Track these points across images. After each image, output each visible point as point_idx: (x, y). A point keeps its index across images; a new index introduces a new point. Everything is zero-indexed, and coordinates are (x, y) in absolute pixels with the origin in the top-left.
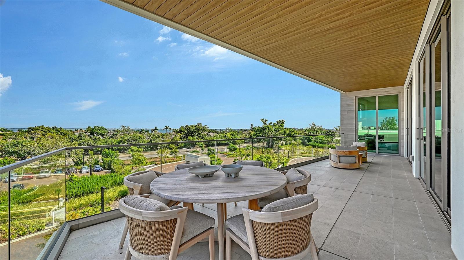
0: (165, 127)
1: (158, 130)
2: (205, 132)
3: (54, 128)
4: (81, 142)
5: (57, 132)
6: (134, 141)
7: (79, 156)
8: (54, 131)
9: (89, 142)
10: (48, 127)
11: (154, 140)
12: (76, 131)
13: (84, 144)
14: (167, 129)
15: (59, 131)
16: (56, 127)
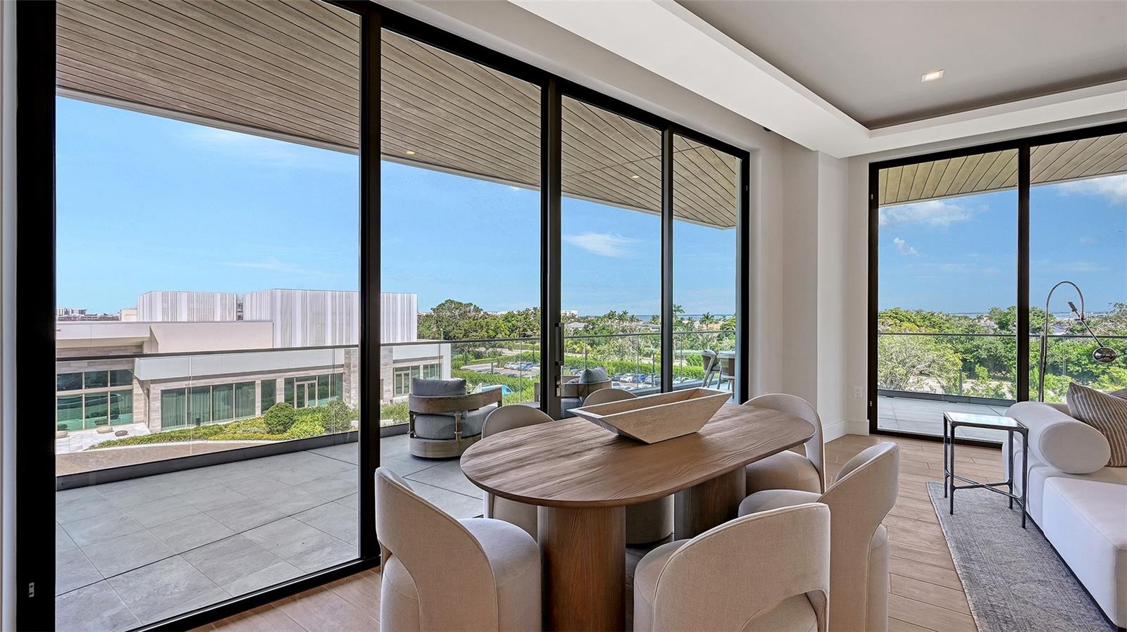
3: (918, 312)
4: (970, 346)
5: (924, 321)
7: (952, 375)
8: (918, 319)
9: (991, 346)
10: (907, 312)
12: (980, 318)
13: (977, 350)
15: (929, 320)
16: (923, 311)
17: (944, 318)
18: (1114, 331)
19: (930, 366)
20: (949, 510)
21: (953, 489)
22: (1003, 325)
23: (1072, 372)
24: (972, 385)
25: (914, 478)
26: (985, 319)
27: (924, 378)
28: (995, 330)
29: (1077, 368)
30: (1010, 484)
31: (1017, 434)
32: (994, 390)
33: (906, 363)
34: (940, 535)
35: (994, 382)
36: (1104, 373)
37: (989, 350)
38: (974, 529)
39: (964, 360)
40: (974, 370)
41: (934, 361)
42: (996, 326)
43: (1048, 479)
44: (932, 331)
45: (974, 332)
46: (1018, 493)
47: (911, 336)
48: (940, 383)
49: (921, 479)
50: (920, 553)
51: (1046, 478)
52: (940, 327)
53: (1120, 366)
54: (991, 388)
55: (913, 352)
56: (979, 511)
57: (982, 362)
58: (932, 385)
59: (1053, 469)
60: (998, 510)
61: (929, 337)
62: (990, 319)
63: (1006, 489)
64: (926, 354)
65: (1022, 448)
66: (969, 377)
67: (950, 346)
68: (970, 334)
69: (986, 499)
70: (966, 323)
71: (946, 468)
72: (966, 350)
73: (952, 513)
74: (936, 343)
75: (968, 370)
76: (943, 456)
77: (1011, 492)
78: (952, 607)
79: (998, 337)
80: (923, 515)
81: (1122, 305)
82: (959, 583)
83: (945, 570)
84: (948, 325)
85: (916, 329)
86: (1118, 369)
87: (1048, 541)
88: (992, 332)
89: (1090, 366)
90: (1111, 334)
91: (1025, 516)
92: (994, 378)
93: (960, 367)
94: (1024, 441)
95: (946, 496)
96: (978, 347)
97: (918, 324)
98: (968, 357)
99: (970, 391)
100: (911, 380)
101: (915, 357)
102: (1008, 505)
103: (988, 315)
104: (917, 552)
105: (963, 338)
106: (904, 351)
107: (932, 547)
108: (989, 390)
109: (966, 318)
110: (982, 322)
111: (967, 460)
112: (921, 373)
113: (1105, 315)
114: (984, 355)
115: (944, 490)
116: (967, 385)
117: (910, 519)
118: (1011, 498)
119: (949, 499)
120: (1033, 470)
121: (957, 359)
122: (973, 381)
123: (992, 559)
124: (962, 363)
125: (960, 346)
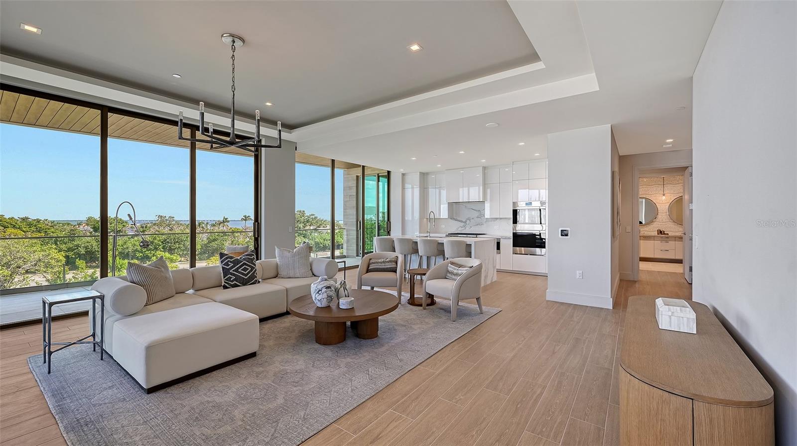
0: (244, 218)
1: (228, 222)
2: (310, 225)
3: (24, 219)
4: (71, 246)
5: (30, 227)
6: (177, 242)
7: (56, 269)
8: (23, 225)
9: (88, 244)
10: (12, 218)
11: (215, 240)
13: (78, 248)
14: (245, 220)
15: (35, 226)
16: (29, 218)
17: (50, 224)
18: (159, 231)
19: (36, 265)
20: (47, 371)
21: (50, 353)
22: (95, 229)
23: (138, 257)
24: (73, 275)
25: (15, 359)
26: (84, 225)
27: (30, 275)
28: (91, 233)
29: (141, 254)
30: (94, 335)
31: (98, 301)
32: (90, 276)
33: (11, 265)
34: (40, 393)
35: (90, 271)
36: (154, 255)
37: (86, 248)
38: (68, 376)
39: (67, 257)
40: (75, 263)
41: (40, 260)
42: (92, 230)
43: (115, 323)
44: (39, 235)
45: (75, 234)
46: (99, 338)
47: (16, 240)
48: (45, 277)
49: (22, 358)
50: (19, 416)
51: (114, 323)
52: (46, 232)
53: (161, 251)
54: (88, 275)
55: (19, 255)
56: (72, 361)
57: (80, 256)
58: (38, 279)
59: (118, 316)
60: (85, 355)
61: (34, 241)
62: (87, 225)
63: (91, 339)
64: (32, 255)
65: (100, 309)
66: (70, 270)
67: (54, 246)
68: (72, 236)
69: (78, 352)
70: (68, 228)
71: (45, 340)
72: (68, 249)
73: (49, 372)
74: (41, 245)
75: (70, 263)
76: (42, 334)
77: (94, 340)
78: (47, 440)
79: (93, 238)
80: (23, 385)
81: (162, 216)
82: (53, 419)
83: (42, 417)
84: (53, 230)
85: (21, 234)
86: (160, 253)
87: (116, 361)
88: (89, 234)
89: (147, 252)
90: (157, 233)
91: (103, 351)
92: (91, 267)
93: (63, 262)
94: (102, 303)
95: (45, 362)
96: (78, 246)
97: (24, 229)
98: (71, 254)
99: (71, 280)
100: (16, 280)
101: (20, 258)
102: (93, 350)
103: (86, 222)
104: (16, 417)
105: (66, 240)
106: (8, 254)
107: (32, 405)
108: (87, 277)
109: (68, 224)
110: (81, 227)
111: (63, 330)
112: (27, 272)
113: (154, 222)
114: (83, 251)
115: (43, 358)
116: (70, 276)
117: (9, 394)
118: (94, 344)
119: (47, 363)
120: (107, 320)
121: (61, 257)
122: (75, 272)
123: (80, 390)
124: (65, 259)
125: (63, 247)
